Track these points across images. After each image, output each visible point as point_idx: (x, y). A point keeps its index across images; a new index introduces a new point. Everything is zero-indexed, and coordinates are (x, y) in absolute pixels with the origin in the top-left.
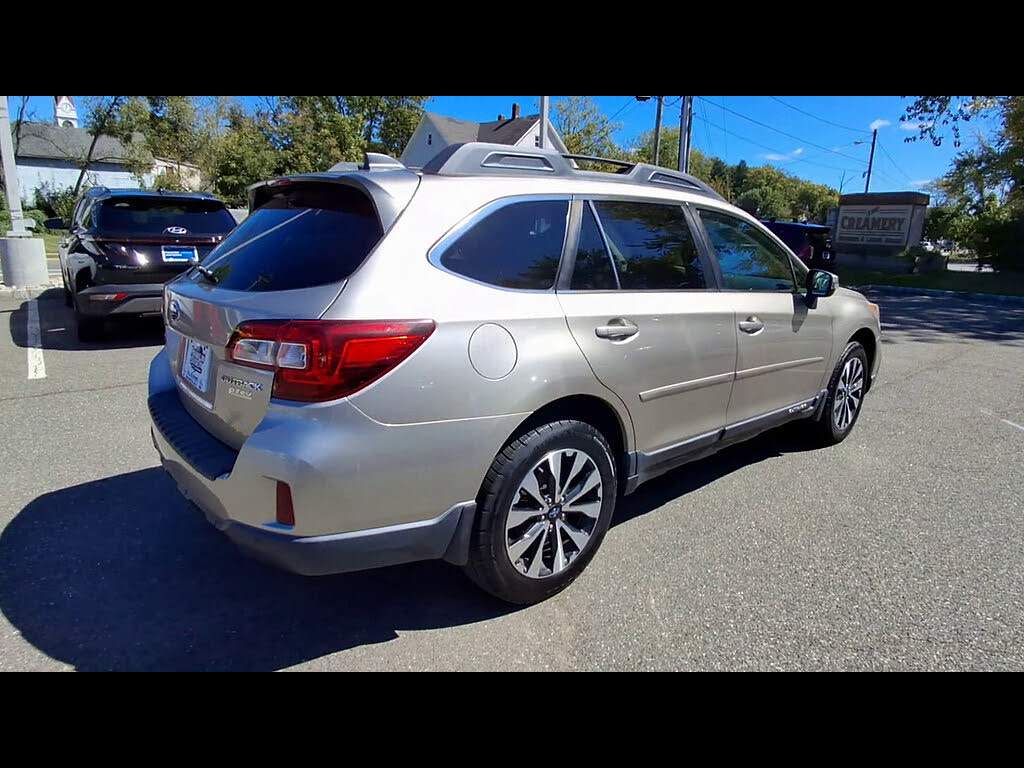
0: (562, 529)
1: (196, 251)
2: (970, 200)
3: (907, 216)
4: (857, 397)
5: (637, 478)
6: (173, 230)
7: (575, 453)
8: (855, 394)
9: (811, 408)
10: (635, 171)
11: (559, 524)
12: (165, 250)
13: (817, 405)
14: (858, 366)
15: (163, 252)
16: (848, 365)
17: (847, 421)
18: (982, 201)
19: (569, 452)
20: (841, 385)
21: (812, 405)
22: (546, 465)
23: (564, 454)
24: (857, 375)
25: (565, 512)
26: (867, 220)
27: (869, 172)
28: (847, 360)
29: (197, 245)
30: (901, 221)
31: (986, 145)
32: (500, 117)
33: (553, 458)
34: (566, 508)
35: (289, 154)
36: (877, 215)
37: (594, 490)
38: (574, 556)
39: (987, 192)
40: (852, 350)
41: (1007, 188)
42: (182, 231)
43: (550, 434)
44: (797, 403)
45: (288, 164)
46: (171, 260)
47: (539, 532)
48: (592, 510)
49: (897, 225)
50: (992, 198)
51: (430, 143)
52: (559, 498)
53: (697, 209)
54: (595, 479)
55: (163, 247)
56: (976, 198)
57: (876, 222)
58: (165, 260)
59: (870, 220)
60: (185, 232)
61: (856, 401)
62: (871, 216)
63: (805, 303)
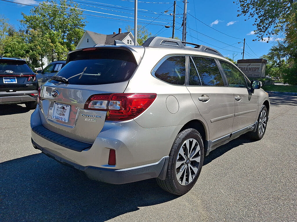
0: (190, 167)
1: (16, 79)
2: (276, 62)
3: (260, 67)
4: (265, 123)
5: (210, 149)
6: (8, 71)
7: (193, 140)
8: (264, 122)
9: (253, 127)
10: (201, 47)
11: (189, 165)
12: (5, 79)
13: (255, 126)
14: (265, 113)
15: (4, 80)
16: (262, 113)
17: (262, 132)
18: (280, 62)
19: (191, 140)
20: (260, 120)
21: (254, 126)
22: (185, 145)
23: (190, 140)
24: (265, 116)
25: (190, 161)
26: (247, 68)
27: (244, 53)
28: (261, 112)
29: (16, 77)
30: (258, 68)
31: (280, 43)
32: (114, 33)
33: (187, 142)
34: (191, 159)
35: (32, 45)
36: (250, 67)
37: (198, 153)
38: (194, 177)
39: (281, 59)
40: (263, 108)
41: (288, 58)
42: (11, 72)
43: (186, 134)
44: (249, 125)
45: (31, 49)
46: (7, 83)
47: (184, 168)
48: (198, 159)
49: (257, 70)
50: (283, 61)
51: (88, 42)
52: (189, 156)
53: (219, 60)
54: (198, 148)
55: (4, 78)
56: (278, 61)
57: (250, 69)
58: (4, 83)
59: (248, 68)
60: (12, 72)
61: (265, 125)
62: (249, 67)
63: (251, 91)
